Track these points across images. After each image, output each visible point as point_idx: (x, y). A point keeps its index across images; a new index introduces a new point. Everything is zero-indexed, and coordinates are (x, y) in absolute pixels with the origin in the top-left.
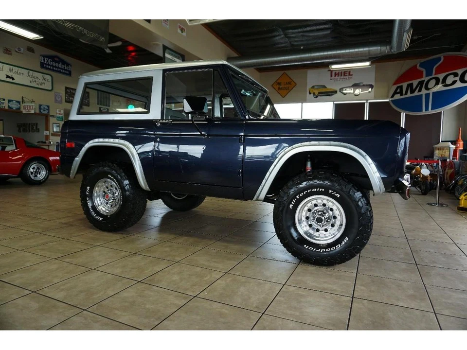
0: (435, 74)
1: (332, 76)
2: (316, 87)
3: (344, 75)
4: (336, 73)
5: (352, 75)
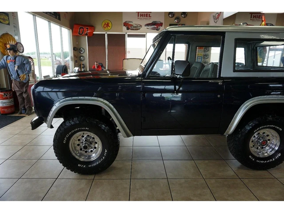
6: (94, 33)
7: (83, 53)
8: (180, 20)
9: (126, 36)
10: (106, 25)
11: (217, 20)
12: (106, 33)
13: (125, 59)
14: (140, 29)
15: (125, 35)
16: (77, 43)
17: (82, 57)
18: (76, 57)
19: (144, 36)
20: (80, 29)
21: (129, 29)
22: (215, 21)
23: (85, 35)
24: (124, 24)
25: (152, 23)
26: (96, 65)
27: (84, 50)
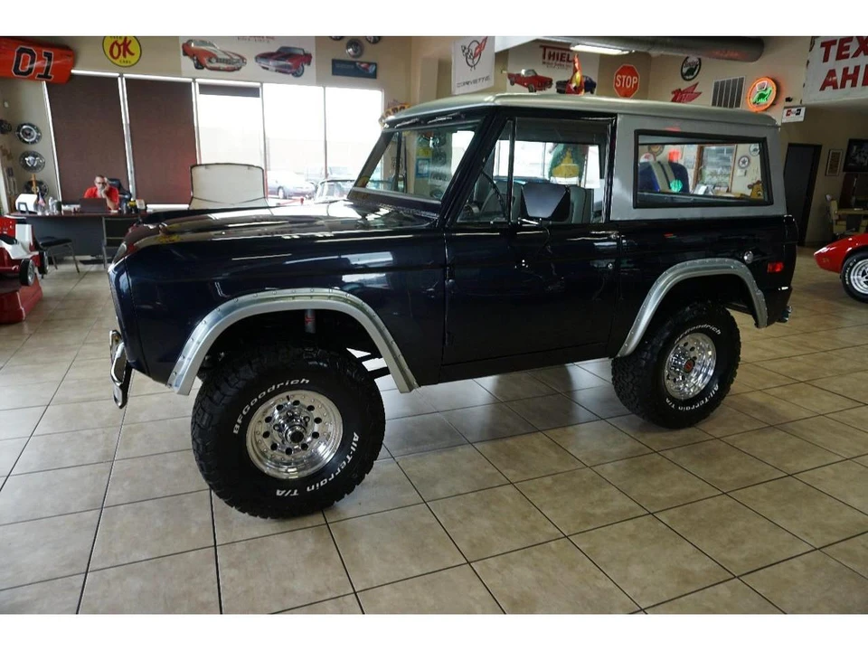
6: (73, 71)
7: (33, 142)
8: (362, 51)
9: (195, 89)
10: (119, 46)
11: (476, 60)
12: (121, 76)
13: (197, 165)
14: (238, 69)
15: (188, 85)
16: (6, 105)
17: (31, 158)
18: (9, 157)
19: (253, 92)
20: (20, 52)
21: (203, 68)
22: (470, 61)
23: (39, 76)
24: (183, 47)
25: (278, 52)
26: (99, 186)
27: (38, 131)
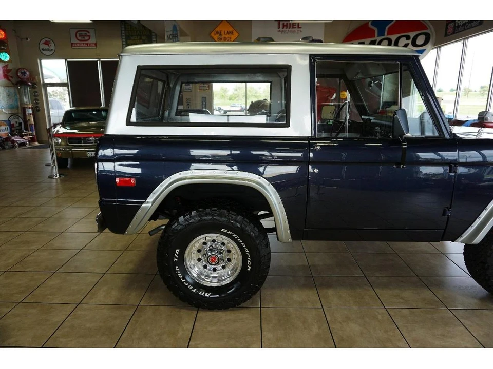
0: (388, 35)
1: (279, 27)
2: (262, 40)
3: (293, 27)
4: (283, 24)
5: (301, 28)
